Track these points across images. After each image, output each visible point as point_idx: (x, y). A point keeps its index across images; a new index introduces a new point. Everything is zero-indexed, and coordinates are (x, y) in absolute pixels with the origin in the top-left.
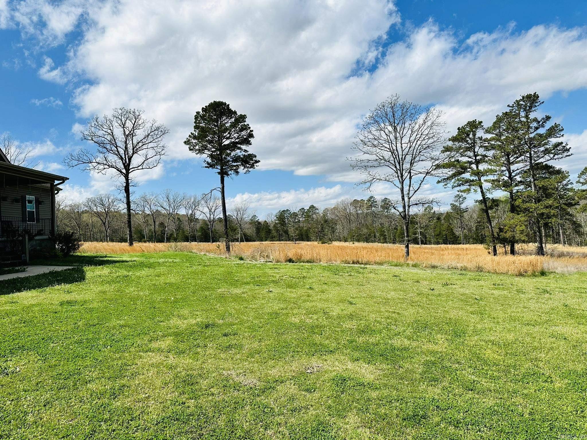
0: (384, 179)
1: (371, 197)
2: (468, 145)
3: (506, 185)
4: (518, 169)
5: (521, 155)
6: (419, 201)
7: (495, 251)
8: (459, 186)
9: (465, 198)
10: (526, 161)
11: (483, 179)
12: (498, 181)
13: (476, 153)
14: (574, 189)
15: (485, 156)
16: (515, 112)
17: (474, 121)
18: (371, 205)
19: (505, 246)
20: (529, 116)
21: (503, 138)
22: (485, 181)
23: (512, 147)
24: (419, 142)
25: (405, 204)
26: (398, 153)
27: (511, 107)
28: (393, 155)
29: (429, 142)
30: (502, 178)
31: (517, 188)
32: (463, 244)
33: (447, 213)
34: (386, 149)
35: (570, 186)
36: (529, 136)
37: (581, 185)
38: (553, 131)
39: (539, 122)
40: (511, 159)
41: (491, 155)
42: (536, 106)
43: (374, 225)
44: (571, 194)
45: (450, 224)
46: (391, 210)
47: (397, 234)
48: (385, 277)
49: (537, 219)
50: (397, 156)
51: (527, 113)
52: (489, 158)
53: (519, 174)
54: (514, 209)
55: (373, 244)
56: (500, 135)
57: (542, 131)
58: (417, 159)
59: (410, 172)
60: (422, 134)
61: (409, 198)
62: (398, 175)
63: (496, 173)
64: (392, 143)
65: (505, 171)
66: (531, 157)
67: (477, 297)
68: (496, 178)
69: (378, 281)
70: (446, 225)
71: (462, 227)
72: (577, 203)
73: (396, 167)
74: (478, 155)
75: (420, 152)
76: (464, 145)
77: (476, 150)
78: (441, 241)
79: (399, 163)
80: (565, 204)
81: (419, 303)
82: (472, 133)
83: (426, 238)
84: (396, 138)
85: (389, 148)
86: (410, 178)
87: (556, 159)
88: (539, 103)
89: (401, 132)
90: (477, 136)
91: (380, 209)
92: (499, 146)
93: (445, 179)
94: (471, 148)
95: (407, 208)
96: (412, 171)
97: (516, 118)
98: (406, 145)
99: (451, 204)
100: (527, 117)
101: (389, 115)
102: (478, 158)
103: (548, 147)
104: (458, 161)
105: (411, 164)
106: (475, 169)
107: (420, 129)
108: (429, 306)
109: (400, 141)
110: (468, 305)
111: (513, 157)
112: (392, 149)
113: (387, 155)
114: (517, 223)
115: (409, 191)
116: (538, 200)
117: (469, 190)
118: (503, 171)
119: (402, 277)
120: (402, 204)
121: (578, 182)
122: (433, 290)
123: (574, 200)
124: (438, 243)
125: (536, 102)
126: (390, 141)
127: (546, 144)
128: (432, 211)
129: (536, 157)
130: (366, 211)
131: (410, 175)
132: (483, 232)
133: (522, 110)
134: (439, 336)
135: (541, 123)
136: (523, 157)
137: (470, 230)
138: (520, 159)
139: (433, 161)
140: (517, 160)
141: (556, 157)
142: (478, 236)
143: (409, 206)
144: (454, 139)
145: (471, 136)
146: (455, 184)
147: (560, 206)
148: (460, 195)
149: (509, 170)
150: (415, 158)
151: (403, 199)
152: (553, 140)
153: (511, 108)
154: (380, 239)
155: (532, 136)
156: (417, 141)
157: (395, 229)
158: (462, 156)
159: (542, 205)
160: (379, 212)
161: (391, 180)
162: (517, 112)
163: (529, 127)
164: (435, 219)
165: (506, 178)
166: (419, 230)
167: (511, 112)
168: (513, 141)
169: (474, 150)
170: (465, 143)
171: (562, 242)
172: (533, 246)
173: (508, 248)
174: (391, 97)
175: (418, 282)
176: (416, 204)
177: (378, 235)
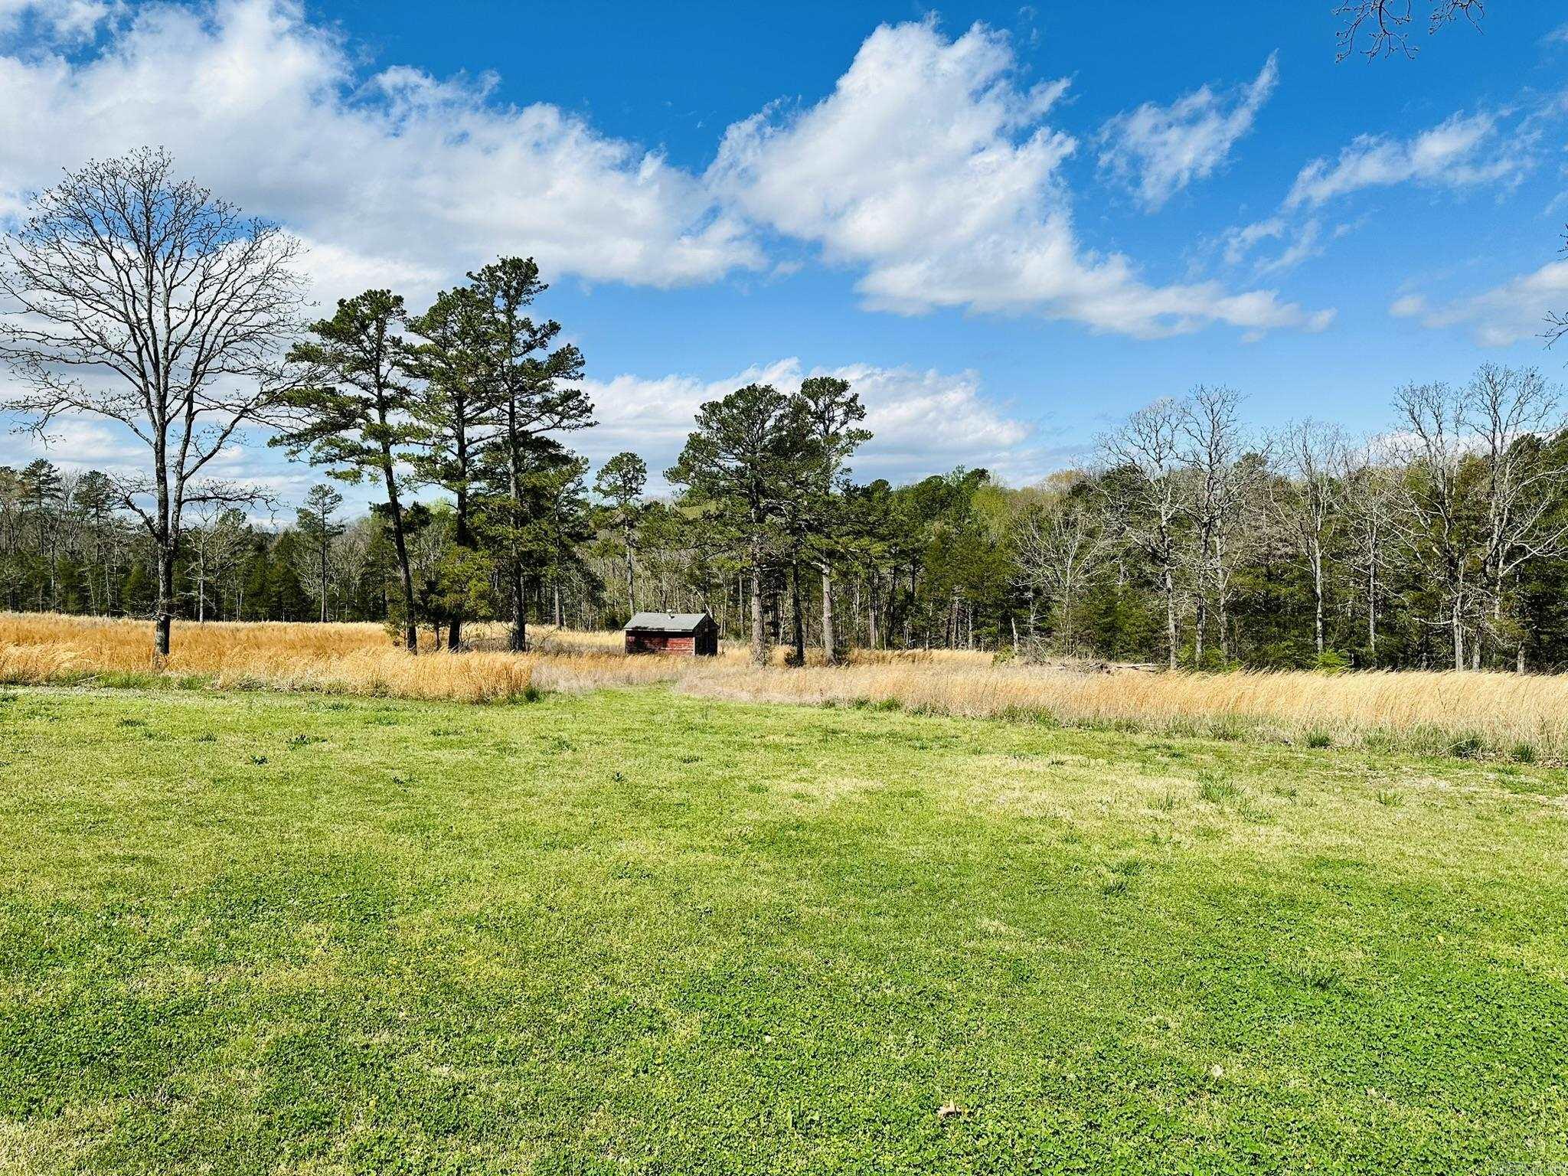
0: (100, 407)
1: (41, 464)
2: (361, 354)
3: (452, 475)
4: (481, 439)
5: (489, 407)
6: (212, 489)
7: (412, 639)
8: (331, 461)
9: (339, 498)
10: (501, 422)
11: (394, 450)
12: (432, 460)
13: (382, 380)
14: (588, 505)
15: (405, 391)
16: (482, 294)
17: (382, 293)
18: (38, 489)
19: (437, 629)
20: (515, 313)
21: (452, 352)
22: (400, 456)
23: (471, 380)
24: (223, 316)
25: (166, 495)
26: (154, 333)
27: (476, 279)
28: (134, 335)
29: (254, 321)
30: (443, 455)
31: (476, 485)
32: (325, 621)
33: (286, 534)
34: (111, 312)
35: (581, 496)
36: (511, 362)
37: (602, 495)
38: (563, 363)
39: (535, 333)
40: (468, 410)
41: (419, 392)
42: (530, 292)
43: (49, 555)
44: (581, 513)
45: (293, 564)
46: (109, 510)
47: (128, 587)
48: (88, 728)
49: (518, 563)
50: (150, 343)
51: (510, 304)
52: (413, 397)
53: (482, 450)
54: (465, 536)
55: (39, 615)
56: (445, 343)
57: (540, 355)
58: (215, 363)
59: (189, 400)
60: (233, 294)
61: (183, 479)
62: (149, 402)
63: (427, 441)
64: (135, 298)
65: (451, 438)
66: (512, 414)
67: (397, 773)
68: (427, 452)
69: (63, 744)
70: (280, 566)
71: (325, 576)
72: (592, 536)
73: (143, 375)
74: (386, 385)
75: (225, 345)
76: (351, 351)
77: (383, 371)
78: (263, 610)
79: (156, 366)
80: (570, 535)
81: (220, 813)
82: (374, 322)
83: (219, 600)
84: (149, 284)
85: (123, 310)
86: (190, 416)
87: (564, 428)
88: (537, 286)
89: (169, 272)
90: (387, 334)
91: (71, 505)
92: (443, 373)
93: (292, 436)
94: (370, 364)
95: (172, 506)
96: (195, 396)
97: (484, 311)
98: (183, 315)
99: (299, 511)
100: (509, 312)
101: (130, 209)
102: (386, 392)
103: (549, 395)
104: (332, 391)
105: (194, 375)
106: (377, 421)
107: (232, 278)
108: (256, 819)
109: (162, 297)
110: (378, 802)
111: (472, 407)
112: (132, 316)
113: (117, 332)
114: (471, 570)
115: (184, 454)
116: (522, 520)
117: (356, 476)
118: (445, 438)
119: (153, 726)
120: (157, 494)
121: (597, 489)
122: (263, 761)
123: (587, 526)
124: (254, 617)
125: (532, 283)
126: (128, 290)
127: (545, 389)
128: (244, 526)
129: (523, 416)
130: (17, 508)
131: (190, 408)
132: (379, 591)
133: (500, 293)
134: (308, 928)
135: (539, 336)
136: (495, 411)
137: (345, 584)
138: (487, 414)
139: (264, 377)
140: (481, 415)
141: (565, 422)
142: (364, 601)
143: (180, 503)
144: (325, 329)
145: (372, 331)
146: (320, 454)
147: (559, 538)
148: (327, 488)
149: (460, 437)
150: (208, 359)
151: (162, 479)
152: (561, 385)
153: (476, 283)
154: (65, 602)
155: (518, 362)
156: (218, 312)
157: (122, 570)
158: (344, 379)
159: (530, 533)
160: (67, 514)
161: (123, 414)
162: (488, 295)
163: (512, 340)
164: (250, 547)
165: (451, 457)
166: (200, 579)
167: (473, 291)
168: (476, 366)
169: (378, 370)
170: (355, 347)
171: (558, 621)
172: (500, 630)
173: (446, 632)
174: (143, 154)
175: (209, 738)
176: (204, 499)
177: (58, 586)
